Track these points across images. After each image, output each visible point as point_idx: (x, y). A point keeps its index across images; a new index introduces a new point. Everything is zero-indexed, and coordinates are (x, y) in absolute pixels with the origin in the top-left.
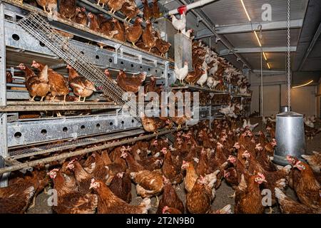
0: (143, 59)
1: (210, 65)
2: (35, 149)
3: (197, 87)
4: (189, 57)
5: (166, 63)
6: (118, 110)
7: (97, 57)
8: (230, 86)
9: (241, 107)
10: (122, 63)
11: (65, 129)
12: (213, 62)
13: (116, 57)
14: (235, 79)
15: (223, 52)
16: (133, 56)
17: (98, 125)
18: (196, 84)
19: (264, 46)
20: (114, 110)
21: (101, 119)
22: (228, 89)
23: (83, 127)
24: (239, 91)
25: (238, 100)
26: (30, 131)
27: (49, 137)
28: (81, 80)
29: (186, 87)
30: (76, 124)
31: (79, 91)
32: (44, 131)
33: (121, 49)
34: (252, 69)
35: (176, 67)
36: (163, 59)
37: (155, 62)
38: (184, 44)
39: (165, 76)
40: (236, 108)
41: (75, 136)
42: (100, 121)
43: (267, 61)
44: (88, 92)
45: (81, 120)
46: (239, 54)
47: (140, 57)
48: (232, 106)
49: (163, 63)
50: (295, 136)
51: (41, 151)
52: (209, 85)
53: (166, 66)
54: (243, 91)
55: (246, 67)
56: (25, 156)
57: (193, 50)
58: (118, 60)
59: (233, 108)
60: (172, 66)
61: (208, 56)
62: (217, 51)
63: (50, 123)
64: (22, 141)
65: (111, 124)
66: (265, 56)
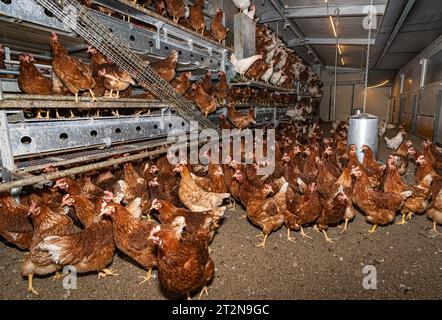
0: (194, 45)
1: (278, 57)
2: (53, 158)
3: (261, 83)
4: (252, 46)
5: (224, 51)
6: (164, 110)
7: (132, 38)
8: (299, 85)
9: (309, 110)
10: (167, 48)
11: (94, 133)
12: (280, 54)
13: (157, 38)
14: (304, 75)
15: (292, 42)
16: (182, 40)
17: (138, 129)
18: (260, 80)
19: (339, 36)
20: (159, 109)
21: (142, 120)
22: (296, 88)
23: (118, 131)
24: (308, 91)
25: (305, 101)
26: (43, 135)
27: (71, 144)
28: (113, 68)
29: (248, 83)
30: (109, 127)
31: (112, 83)
32: (64, 136)
33: (165, 30)
34: (324, 64)
35: (233, 56)
36: (220, 47)
37: (210, 49)
38: (246, 29)
39: (223, 68)
40: (304, 111)
41: (108, 141)
43: (341, 56)
44: (123, 85)
45: (117, 121)
46: (311, 45)
47: (190, 41)
48: (298, 108)
49: (219, 51)
51: (61, 161)
52: (274, 81)
53: (224, 56)
54: (314, 90)
55: (317, 63)
56: (40, 167)
57: (258, 37)
58: (162, 43)
59: (301, 110)
60: (229, 54)
61: (274, 46)
62: (284, 39)
63: (73, 125)
64: (33, 149)
65: (156, 127)
66: (340, 49)
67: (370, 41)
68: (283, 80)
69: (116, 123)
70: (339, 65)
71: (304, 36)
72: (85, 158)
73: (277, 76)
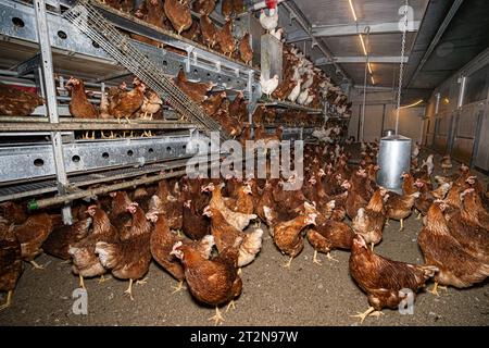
0: (222, 67)
1: (304, 77)
2: (97, 175)
3: (288, 103)
4: (279, 65)
5: (251, 72)
6: (192, 131)
7: (165, 63)
8: (326, 104)
9: (337, 130)
10: (196, 71)
11: (130, 152)
12: (306, 74)
13: (187, 61)
14: (332, 96)
15: (319, 61)
16: (209, 62)
17: (169, 148)
18: (287, 99)
19: (370, 54)
20: (188, 129)
21: (172, 141)
22: (323, 108)
23: (151, 150)
24: (336, 111)
25: (333, 122)
26: (89, 154)
27: (112, 162)
29: (275, 103)
30: (143, 147)
32: (105, 155)
33: (195, 54)
34: (354, 83)
35: (261, 78)
36: (247, 67)
37: (237, 71)
38: (273, 50)
39: (249, 89)
40: (332, 132)
41: (142, 161)
42: (171, 144)
43: (371, 75)
44: (155, 108)
45: (150, 141)
46: (339, 64)
47: (218, 63)
48: (326, 129)
49: (246, 72)
50: (399, 163)
51: (103, 178)
52: (301, 101)
53: (251, 76)
54: (342, 110)
55: (346, 82)
56: (87, 183)
57: (284, 56)
58: (191, 66)
59: (329, 131)
60: (257, 77)
61: (302, 67)
62: (312, 58)
63: (114, 145)
64: (81, 166)
65: (184, 147)
66: (370, 68)
67: (403, 59)
68: (310, 100)
69: (149, 143)
70: (369, 83)
71: (332, 54)
72: (123, 176)
73: (304, 95)
